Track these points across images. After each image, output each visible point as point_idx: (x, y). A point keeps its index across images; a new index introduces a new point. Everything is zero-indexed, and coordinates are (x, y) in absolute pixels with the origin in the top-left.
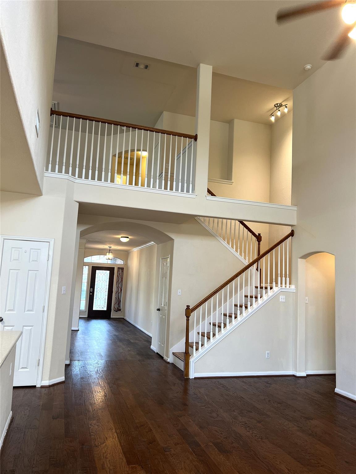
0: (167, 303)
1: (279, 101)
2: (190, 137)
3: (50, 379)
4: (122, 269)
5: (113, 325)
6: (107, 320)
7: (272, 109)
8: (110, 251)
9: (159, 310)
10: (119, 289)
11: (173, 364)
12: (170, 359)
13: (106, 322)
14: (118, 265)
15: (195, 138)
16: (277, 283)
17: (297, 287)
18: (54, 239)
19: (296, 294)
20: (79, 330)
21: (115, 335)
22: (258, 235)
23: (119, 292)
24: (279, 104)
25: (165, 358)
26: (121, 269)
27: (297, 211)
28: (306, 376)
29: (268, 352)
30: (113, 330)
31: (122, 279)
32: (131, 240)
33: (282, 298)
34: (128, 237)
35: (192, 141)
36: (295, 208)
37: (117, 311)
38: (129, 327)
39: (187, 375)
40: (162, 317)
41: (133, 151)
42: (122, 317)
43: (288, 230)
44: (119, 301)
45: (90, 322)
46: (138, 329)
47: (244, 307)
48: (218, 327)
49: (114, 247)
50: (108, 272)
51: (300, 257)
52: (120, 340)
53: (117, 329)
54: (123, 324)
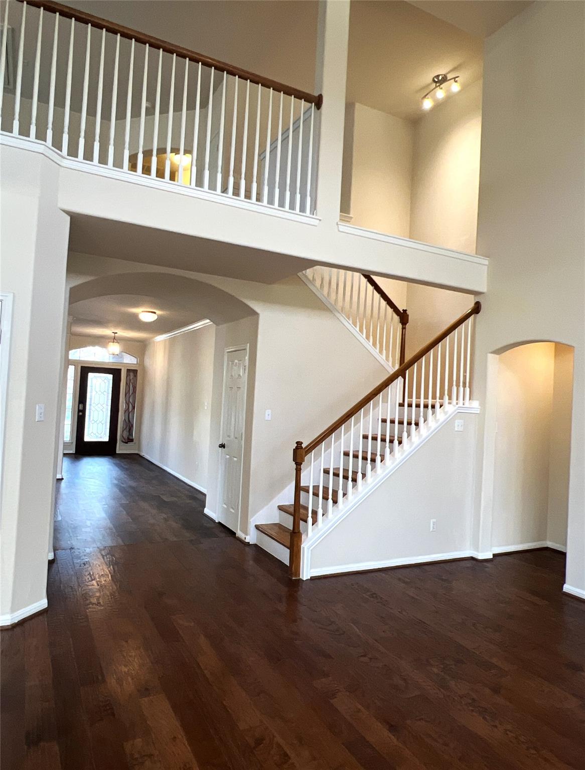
0: (244, 434)
1: (441, 71)
2: (308, 98)
3: (13, 610)
4: (135, 372)
5: (123, 467)
6: (110, 457)
7: (429, 85)
8: (115, 339)
9: (222, 446)
10: (131, 406)
11: (256, 545)
12: (251, 537)
13: (109, 462)
14: (127, 365)
15: (318, 102)
16: (450, 398)
17: (483, 404)
18: (14, 293)
19: (481, 416)
20: (62, 479)
21: (131, 487)
22: (402, 312)
23: (130, 410)
24: (440, 78)
25: (240, 534)
26: (132, 372)
27: (488, 268)
28: (492, 557)
29: (435, 520)
30: (126, 476)
31: (135, 388)
32: (160, 318)
33: (458, 425)
34: (155, 313)
35: (311, 107)
36: (486, 262)
37: (127, 443)
38: (151, 470)
39: (296, 573)
40: (230, 459)
41: (162, 151)
42: (136, 452)
43: (469, 303)
44: (129, 426)
45: (80, 462)
46: (170, 474)
47: (396, 442)
48: (352, 481)
49: (122, 333)
50: (110, 377)
51: (490, 351)
52: (144, 497)
53: (131, 474)
54: (141, 464)
